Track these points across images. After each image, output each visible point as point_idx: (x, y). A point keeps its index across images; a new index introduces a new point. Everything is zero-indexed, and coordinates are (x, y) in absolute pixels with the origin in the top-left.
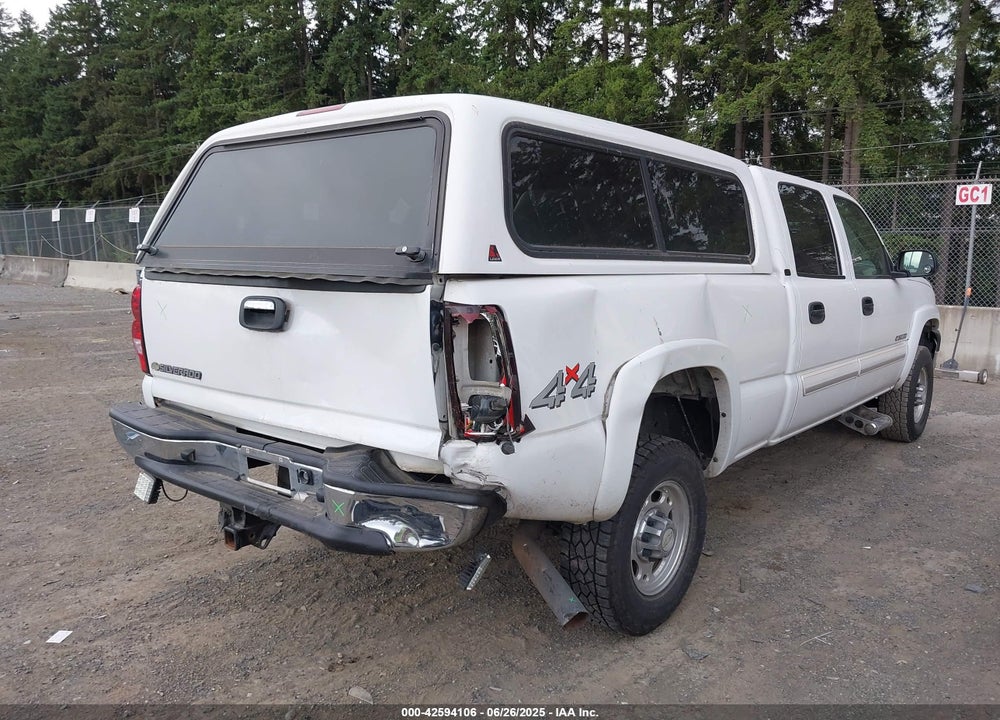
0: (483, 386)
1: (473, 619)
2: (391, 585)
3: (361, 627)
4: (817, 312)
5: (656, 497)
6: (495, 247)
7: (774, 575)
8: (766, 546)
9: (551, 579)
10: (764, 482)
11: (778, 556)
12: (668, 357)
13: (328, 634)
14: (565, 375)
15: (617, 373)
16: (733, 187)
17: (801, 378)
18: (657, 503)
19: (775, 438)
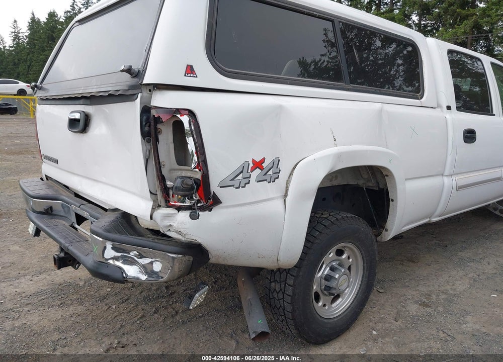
0: (186, 170)
1: (211, 324)
2: (173, 296)
3: (141, 322)
4: (470, 136)
5: (340, 253)
6: (191, 67)
7: (423, 310)
8: (422, 289)
9: (251, 304)
10: (432, 245)
11: (428, 296)
12: (339, 156)
13: (118, 326)
14: (251, 165)
15: (296, 166)
16: (410, 49)
17: (456, 178)
18: (340, 258)
19: (435, 217)
